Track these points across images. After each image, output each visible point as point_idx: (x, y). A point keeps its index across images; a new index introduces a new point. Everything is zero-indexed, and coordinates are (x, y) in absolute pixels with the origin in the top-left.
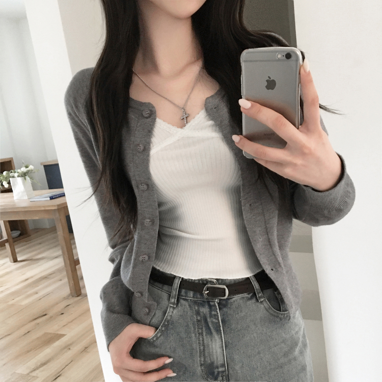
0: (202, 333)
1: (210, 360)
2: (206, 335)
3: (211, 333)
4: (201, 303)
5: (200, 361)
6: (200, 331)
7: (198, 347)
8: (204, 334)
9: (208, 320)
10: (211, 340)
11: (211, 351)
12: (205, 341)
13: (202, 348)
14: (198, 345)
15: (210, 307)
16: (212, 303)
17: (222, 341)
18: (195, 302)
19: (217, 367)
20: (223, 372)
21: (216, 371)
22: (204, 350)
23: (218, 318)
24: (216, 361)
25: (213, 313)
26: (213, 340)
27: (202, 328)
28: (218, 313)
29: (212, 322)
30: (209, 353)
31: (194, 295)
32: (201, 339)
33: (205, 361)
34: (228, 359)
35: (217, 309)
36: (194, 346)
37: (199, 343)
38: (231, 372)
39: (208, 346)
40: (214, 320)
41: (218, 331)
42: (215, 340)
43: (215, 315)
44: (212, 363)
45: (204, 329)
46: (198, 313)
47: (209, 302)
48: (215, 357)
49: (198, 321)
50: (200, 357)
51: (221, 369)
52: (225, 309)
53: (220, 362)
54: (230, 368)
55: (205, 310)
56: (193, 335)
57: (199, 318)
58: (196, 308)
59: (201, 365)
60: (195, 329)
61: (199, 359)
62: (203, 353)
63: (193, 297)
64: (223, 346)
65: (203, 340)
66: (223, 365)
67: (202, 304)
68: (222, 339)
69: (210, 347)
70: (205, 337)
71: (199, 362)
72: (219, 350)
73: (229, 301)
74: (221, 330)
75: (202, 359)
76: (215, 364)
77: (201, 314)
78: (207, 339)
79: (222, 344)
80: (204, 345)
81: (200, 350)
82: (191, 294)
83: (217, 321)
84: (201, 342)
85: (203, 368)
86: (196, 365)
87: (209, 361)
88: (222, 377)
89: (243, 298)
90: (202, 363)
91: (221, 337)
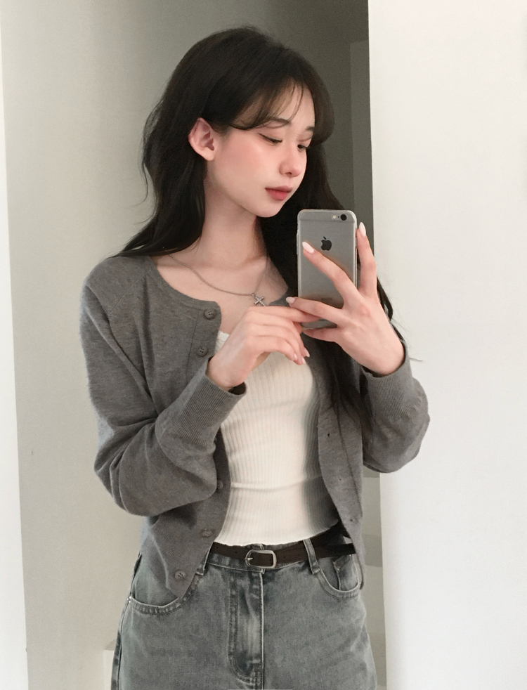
0: (236, 612)
1: (243, 647)
2: (240, 615)
3: (248, 613)
4: (239, 574)
5: (230, 647)
6: (234, 609)
7: (228, 630)
8: (239, 613)
9: (247, 595)
10: (247, 621)
11: (245, 635)
12: (239, 622)
13: (233, 630)
14: (228, 626)
15: (252, 579)
16: (254, 575)
17: (261, 624)
18: (231, 573)
19: (251, 659)
20: (258, 665)
21: (248, 663)
22: (236, 633)
23: (260, 593)
24: (249, 649)
25: (255, 587)
26: (250, 621)
27: (236, 607)
28: (260, 588)
29: (252, 599)
30: (242, 638)
31: (231, 562)
32: (234, 619)
33: (235, 649)
34: (266, 649)
35: (260, 582)
36: (224, 627)
37: (231, 624)
38: (268, 666)
39: (242, 628)
40: (255, 596)
41: (258, 610)
42: (253, 622)
43: (256, 590)
44: (245, 652)
45: (239, 607)
46: (234, 586)
47: (250, 573)
48: (249, 644)
49: (232, 596)
50: (230, 642)
51: (255, 661)
52: (270, 584)
53: (255, 651)
54: (267, 661)
55: (244, 583)
56: (224, 613)
57: (234, 593)
58: (232, 579)
59: (230, 654)
60: (226, 605)
61: (228, 645)
62: (234, 637)
63: (230, 565)
64: (261, 630)
65: (236, 621)
66: (259, 656)
67: (241, 575)
68: (261, 621)
69: (245, 630)
70: (239, 617)
71: (227, 650)
72: (255, 636)
73: (277, 574)
74: (261, 610)
75: (232, 646)
76: (248, 654)
77: (238, 588)
78: (241, 619)
79: (261, 627)
80: (236, 627)
81: (231, 633)
82: (227, 560)
83: (258, 598)
84: (234, 623)
85: (231, 658)
86: (223, 653)
87: (241, 650)
88: (256, 672)
89: (294, 568)
90: (232, 651)
91: (261, 618)
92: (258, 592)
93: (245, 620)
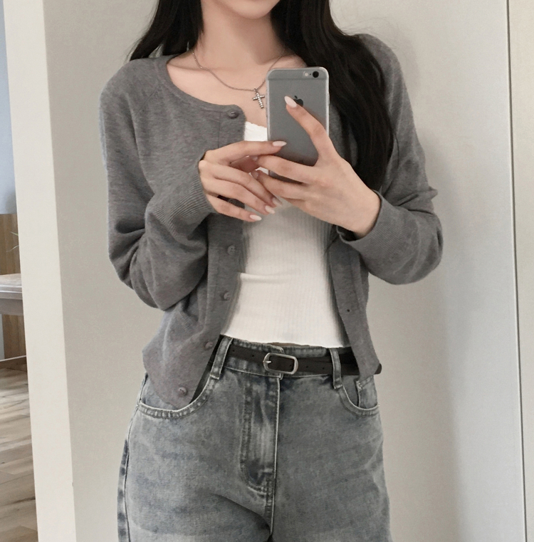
0: (250, 419)
1: (255, 456)
2: (254, 423)
3: (261, 421)
4: (256, 379)
5: (242, 455)
6: (248, 417)
7: (241, 437)
8: (252, 421)
9: (262, 402)
10: (261, 429)
11: (258, 443)
12: (252, 430)
13: (246, 438)
14: (242, 434)
15: (268, 384)
16: (272, 380)
17: (275, 433)
18: (248, 377)
19: (263, 467)
20: (269, 474)
21: (260, 473)
22: (249, 441)
23: (277, 401)
24: (262, 458)
25: (271, 393)
26: (264, 431)
27: (250, 414)
28: (277, 394)
29: (267, 406)
30: (255, 446)
31: (248, 366)
32: (247, 426)
33: (247, 456)
34: (279, 458)
35: (277, 388)
36: (237, 433)
37: (244, 432)
38: (280, 476)
39: (255, 436)
40: (270, 404)
41: (272, 419)
43: (273, 396)
44: (257, 461)
45: (253, 415)
46: (249, 392)
47: (267, 378)
48: (262, 452)
49: (247, 403)
50: (242, 450)
51: (267, 470)
52: (288, 392)
53: (268, 460)
54: (279, 471)
55: (259, 388)
56: (237, 421)
57: (249, 399)
58: (249, 385)
59: (242, 462)
60: (241, 412)
61: (240, 452)
62: (246, 445)
63: (247, 370)
64: (275, 439)
65: (249, 429)
66: (271, 465)
68: (275, 430)
69: (258, 437)
70: (252, 425)
71: (239, 457)
72: (269, 444)
73: (295, 382)
74: (276, 418)
75: (244, 454)
76: (261, 462)
77: (254, 394)
78: (254, 427)
79: (275, 436)
80: (249, 435)
81: (244, 441)
82: (244, 364)
83: (274, 406)
84: (247, 431)
85: (243, 466)
86: (235, 461)
87: (253, 458)
88: (268, 481)
89: (315, 380)
90: (244, 459)
91: (275, 427)
92: (274, 400)
93: (259, 429)
